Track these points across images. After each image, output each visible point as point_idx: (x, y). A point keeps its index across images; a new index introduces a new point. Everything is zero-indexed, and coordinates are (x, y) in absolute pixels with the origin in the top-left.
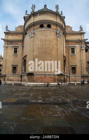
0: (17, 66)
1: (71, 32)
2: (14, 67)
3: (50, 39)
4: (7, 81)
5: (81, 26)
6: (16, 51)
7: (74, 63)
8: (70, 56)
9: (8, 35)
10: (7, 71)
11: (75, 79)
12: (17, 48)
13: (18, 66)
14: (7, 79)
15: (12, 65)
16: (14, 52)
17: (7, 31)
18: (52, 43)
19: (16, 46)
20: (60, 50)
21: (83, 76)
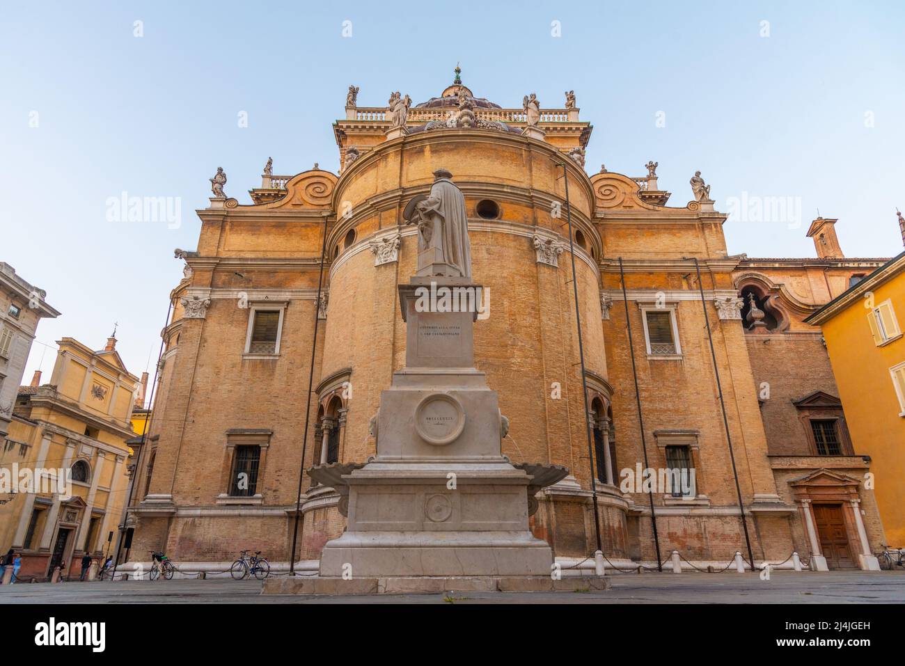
0: (270, 435)
1: (636, 207)
2: (240, 449)
3: (494, 277)
4: (181, 559)
5: (698, 174)
6: (264, 333)
7: (677, 411)
8: (640, 363)
9: (223, 229)
10: (186, 481)
11: (699, 536)
12: (278, 312)
13: (277, 435)
14: (182, 539)
15: (231, 434)
16: (254, 338)
17: (220, 205)
18: (506, 303)
19: (273, 296)
20: (559, 342)
21: (755, 515)
